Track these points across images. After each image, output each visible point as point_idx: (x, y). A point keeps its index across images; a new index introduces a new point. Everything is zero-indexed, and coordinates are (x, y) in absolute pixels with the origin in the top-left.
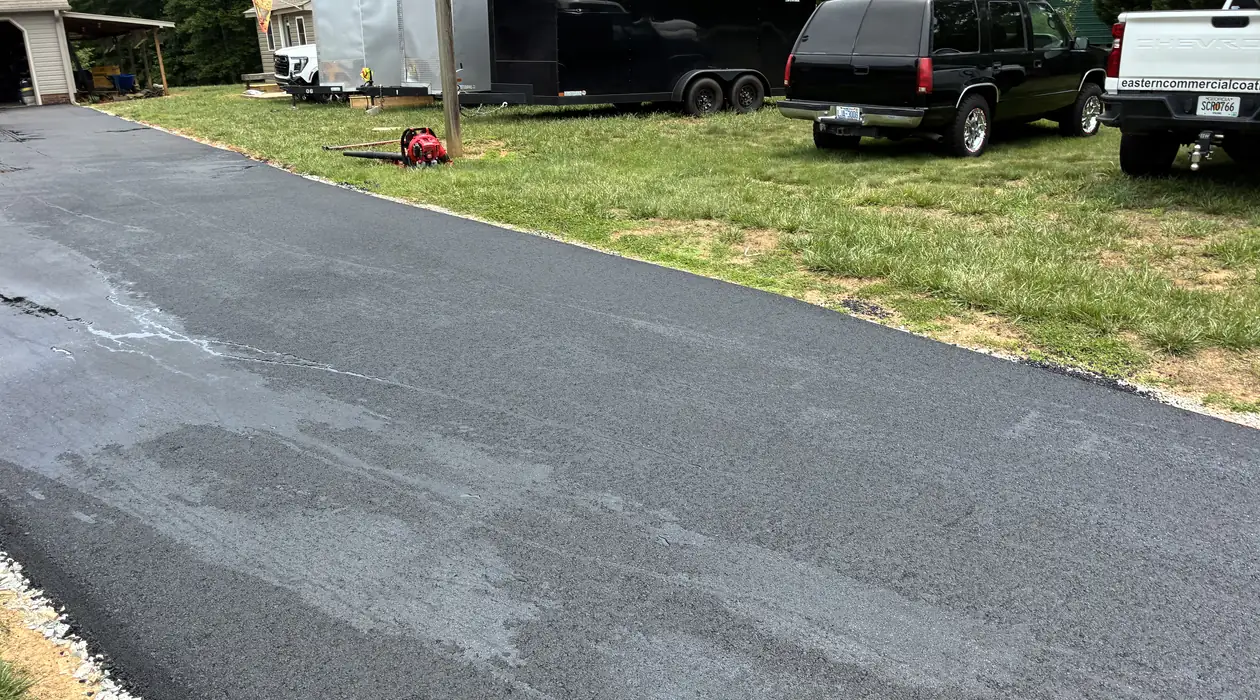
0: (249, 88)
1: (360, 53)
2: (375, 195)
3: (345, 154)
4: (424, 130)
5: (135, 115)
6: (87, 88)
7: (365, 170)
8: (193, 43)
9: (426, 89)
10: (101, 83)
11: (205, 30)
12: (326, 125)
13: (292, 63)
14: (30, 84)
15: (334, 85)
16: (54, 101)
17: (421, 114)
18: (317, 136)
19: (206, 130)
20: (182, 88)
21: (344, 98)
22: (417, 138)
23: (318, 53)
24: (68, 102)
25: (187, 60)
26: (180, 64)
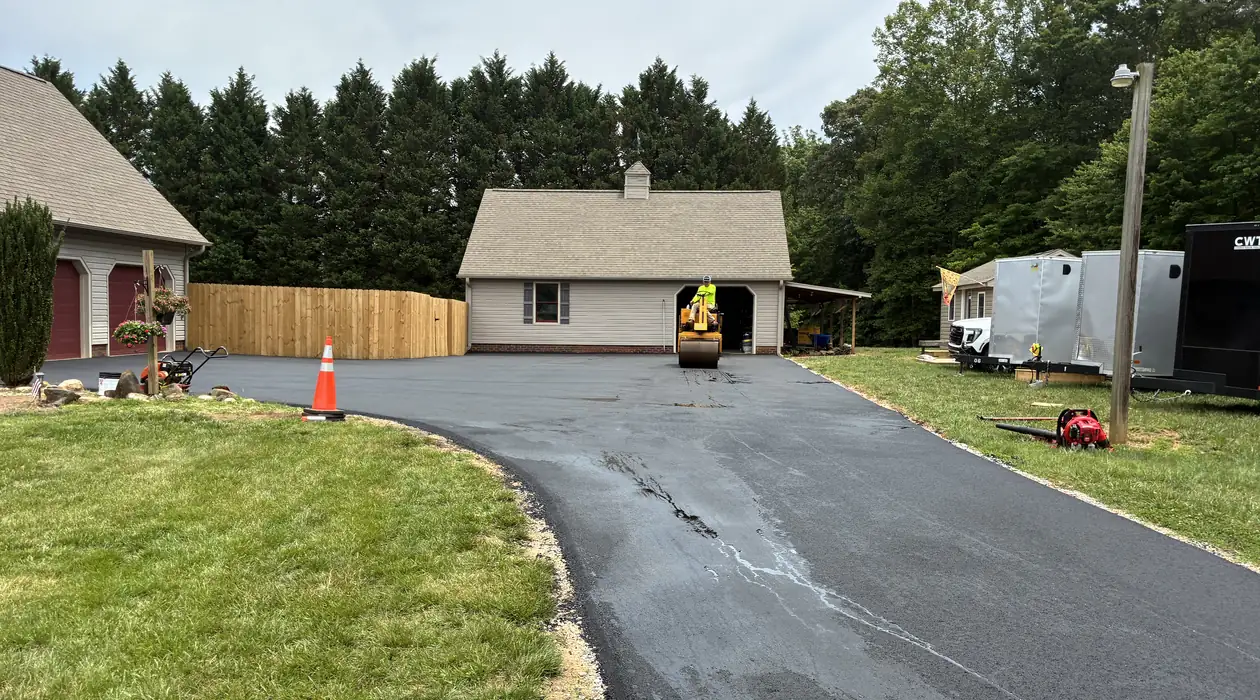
0: (923, 353)
1: (1034, 329)
2: (1019, 472)
3: (998, 426)
4: (1085, 412)
5: (823, 370)
6: (793, 343)
7: (1014, 444)
8: (886, 310)
9: (1097, 368)
10: (804, 340)
11: (898, 299)
12: (986, 395)
13: (966, 334)
14: (751, 337)
15: (1002, 358)
16: (766, 352)
17: (1088, 394)
18: (975, 404)
19: (877, 389)
20: (867, 348)
21: (1010, 369)
22: (1076, 419)
23: (992, 326)
24: (775, 354)
25: (877, 323)
26: (871, 326)
